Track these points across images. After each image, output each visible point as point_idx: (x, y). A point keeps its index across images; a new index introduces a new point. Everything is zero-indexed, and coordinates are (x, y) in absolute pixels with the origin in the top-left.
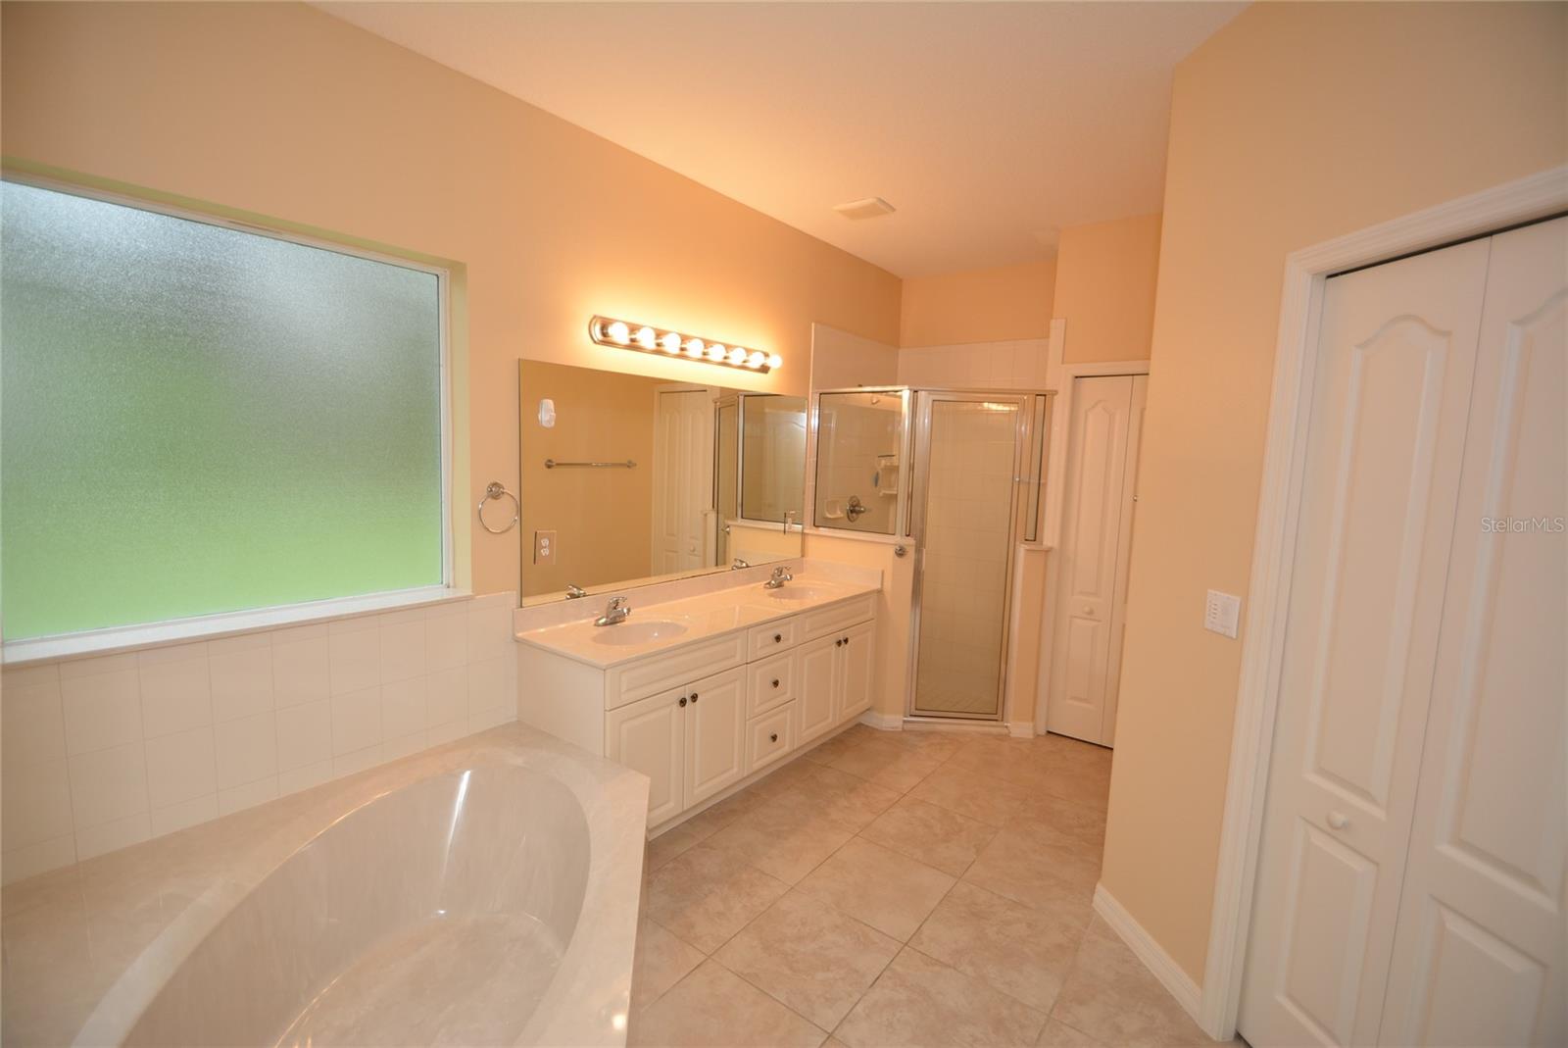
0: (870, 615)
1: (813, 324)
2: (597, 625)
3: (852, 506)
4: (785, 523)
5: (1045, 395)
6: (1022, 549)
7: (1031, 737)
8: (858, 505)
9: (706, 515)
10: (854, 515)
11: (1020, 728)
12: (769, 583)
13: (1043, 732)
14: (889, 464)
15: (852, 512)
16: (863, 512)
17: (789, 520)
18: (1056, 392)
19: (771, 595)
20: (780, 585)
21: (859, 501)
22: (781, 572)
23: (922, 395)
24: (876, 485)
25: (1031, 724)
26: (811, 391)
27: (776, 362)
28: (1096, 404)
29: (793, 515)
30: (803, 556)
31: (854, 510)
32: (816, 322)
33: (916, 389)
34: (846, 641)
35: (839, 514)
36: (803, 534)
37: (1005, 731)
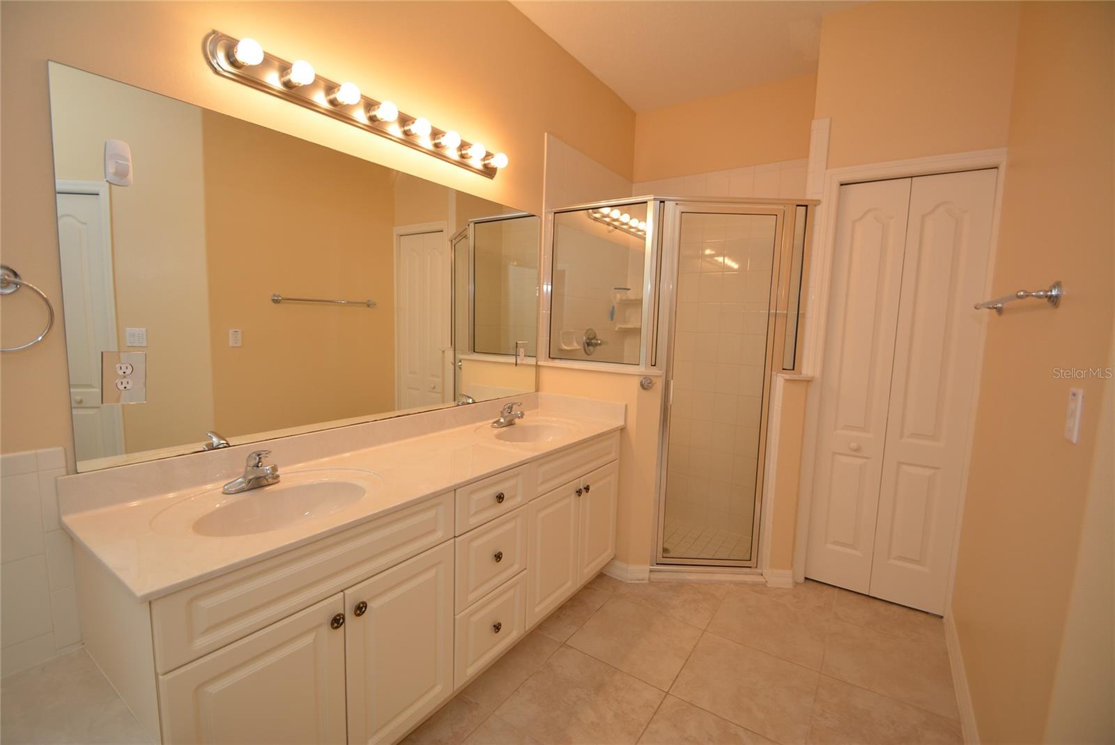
0: (613, 456)
1: (546, 134)
2: (226, 493)
3: (588, 338)
4: (516, 355)
5: (806, 206)
6: (779, 380)
7: (790, 586)
8: (595, 338)
9: (444, 352)
10: (591, 348)
11: (777, 577)
12: (497, 422)
13: (802, 580)
14: (624, 298)
15: (589, 344)
16: (600, 344)
17: (521, 351)
18: (818, 202)
19: (499, 437)
20: (510, 423)
21: (595, 334)
22: (511, 408)
23: (669, 205)
24: (612, 319)
25: (789, 573)
26: (544, 210)
27: (500, 161)
28: (866, 213)
29: (524, 346)
30: (537, 390)
31: (590, 344)
32: (548, 133)
33: (663, 198)
34: (587, 489)
35: (576, 346)
36: (537, 366)
37: (760, 579)
